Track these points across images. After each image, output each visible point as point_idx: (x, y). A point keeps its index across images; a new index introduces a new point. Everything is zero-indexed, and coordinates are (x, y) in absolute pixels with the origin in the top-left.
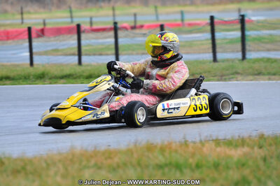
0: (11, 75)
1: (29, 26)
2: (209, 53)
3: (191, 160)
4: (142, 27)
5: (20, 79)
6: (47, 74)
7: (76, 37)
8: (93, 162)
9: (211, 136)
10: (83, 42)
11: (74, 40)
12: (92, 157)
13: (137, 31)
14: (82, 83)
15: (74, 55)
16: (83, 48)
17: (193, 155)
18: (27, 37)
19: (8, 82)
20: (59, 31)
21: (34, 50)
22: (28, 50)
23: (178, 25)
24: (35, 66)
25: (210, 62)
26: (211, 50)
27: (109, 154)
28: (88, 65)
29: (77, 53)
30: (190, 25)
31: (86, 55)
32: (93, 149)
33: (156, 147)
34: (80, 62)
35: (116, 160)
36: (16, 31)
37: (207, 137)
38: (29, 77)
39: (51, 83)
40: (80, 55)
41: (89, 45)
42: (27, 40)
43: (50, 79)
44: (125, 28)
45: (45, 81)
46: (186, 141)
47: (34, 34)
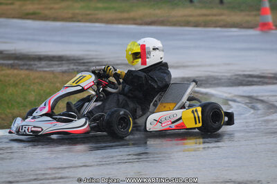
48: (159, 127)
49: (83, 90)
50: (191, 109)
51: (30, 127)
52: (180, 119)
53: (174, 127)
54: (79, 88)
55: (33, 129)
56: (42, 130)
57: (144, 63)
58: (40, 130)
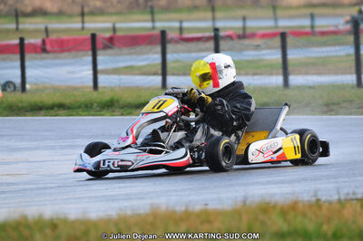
0: (67, 101)
1: (93, 32)
2: (351, 74)
3: (325, 228)
4: (253, 36)
5: (80, 107)
6: (118, 101)
7: (159, 49)
8: (183, 227)
9: (354, 194)
10: (169, 57)
11: (156, 53)
12: (182, 220)
13: (247, 42)
15: (155, 74)
16: (170, 65)
17: (329, 219)
18: (90, 46)
19: (62, 112)
20: (135, 41)
21: (99, 67)
22: (90, 67)
23: (306, 34)
24: (100, 90)
25: (352, 87)
26: (353, 70)
27: (206, 217)
29: (160, 71)
30: (323, 33)
31: (173, 74)
32: (183, 209)
33: (274, 207)
34: (164, 85)
35: (217, 225)
36: (75, 40)
37: (348, 194)
38: (92, 105)
39: (122, 115)
40: (164, 74)
41: (177, 61)
42: (90, 53)
43: (123, 108)
44: (230, 37)
45: (114, 111)
46: (318, 200)
47: (99, 43)
48: (261, 158)
49: (166, 117)
50: (290, 138)
51: (116, 161)
52: (281, 149)
53: (275, 159)
54: (162, 114)
55: (120, 163)
56: (133, 164)
57: (216, 85)
58: (130, 163)
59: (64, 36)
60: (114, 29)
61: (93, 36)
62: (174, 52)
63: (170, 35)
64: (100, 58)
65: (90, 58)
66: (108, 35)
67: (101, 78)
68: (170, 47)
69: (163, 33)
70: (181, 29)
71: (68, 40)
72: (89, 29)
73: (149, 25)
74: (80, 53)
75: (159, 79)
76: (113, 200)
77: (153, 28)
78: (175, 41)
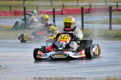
7: (108, 13)
10: (113, 17)
11: (107, 15)
14: (111, 40)
15: (107, 24)
16: (113, 20)
18: (81, 12)
21: (84, 21)
22: (81, 20)
24: (84, 30)
28: (115, 30)
29: (109, 23)
34: (110, 28)
40: (111, 24)
42: (81, 15)
47: (84, 12)
59: (70, 8)
60: (90, 6)
61: (82, 8)
62: (114, 15)
63: (113, 8)
64: (84, 17)
65: (81, 17)
66: (88, 8)
67: (85, 25)
68: (113, 13)
69: (111, 7)
70: (117, 6)
71: (72, 10)
72: (80, 6)
73: (104, 4)
74: (77, 15)
75: (108, 26)
76: (91, 74)
77: (106, 5)
78: (115, 11)
